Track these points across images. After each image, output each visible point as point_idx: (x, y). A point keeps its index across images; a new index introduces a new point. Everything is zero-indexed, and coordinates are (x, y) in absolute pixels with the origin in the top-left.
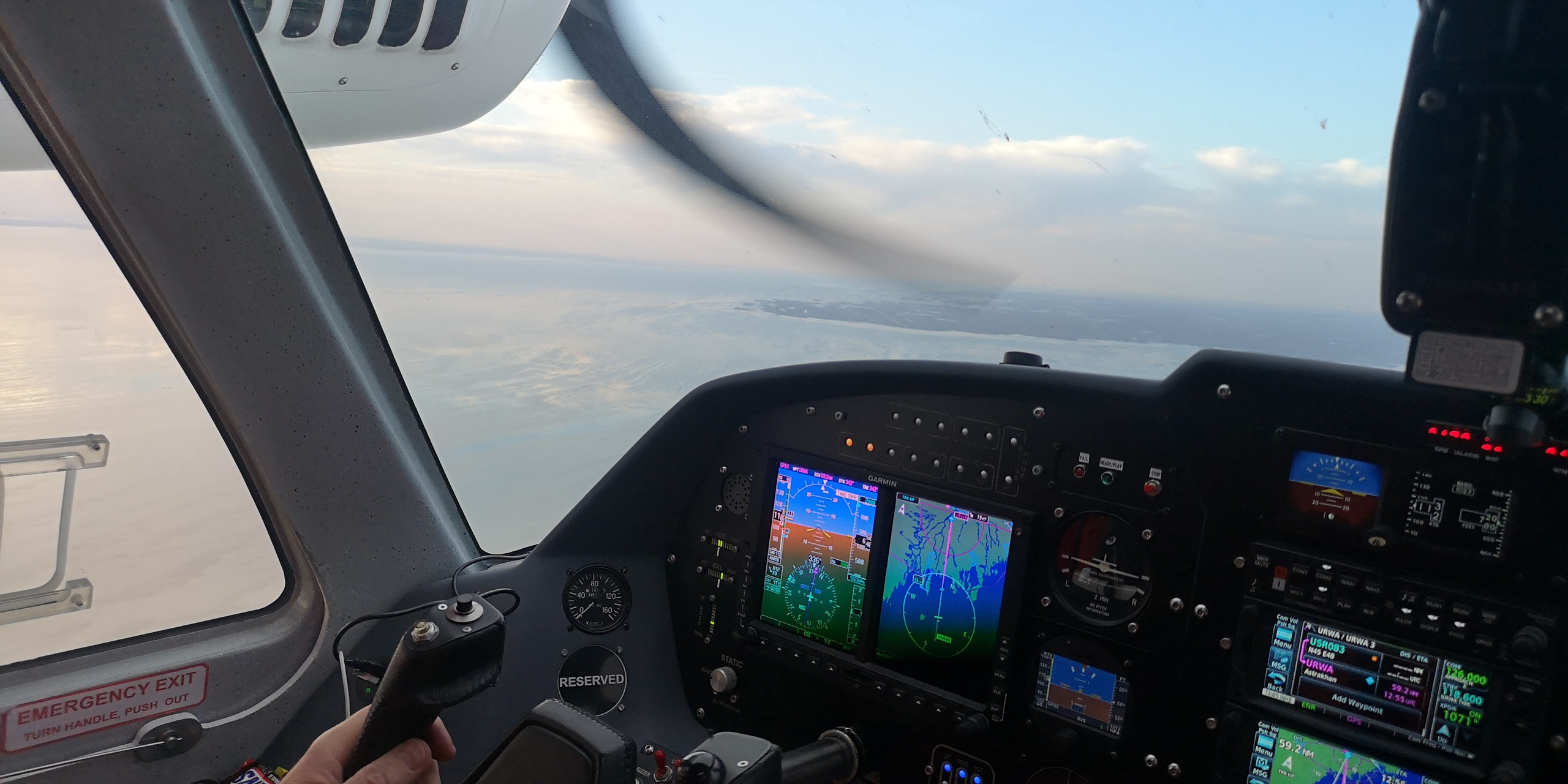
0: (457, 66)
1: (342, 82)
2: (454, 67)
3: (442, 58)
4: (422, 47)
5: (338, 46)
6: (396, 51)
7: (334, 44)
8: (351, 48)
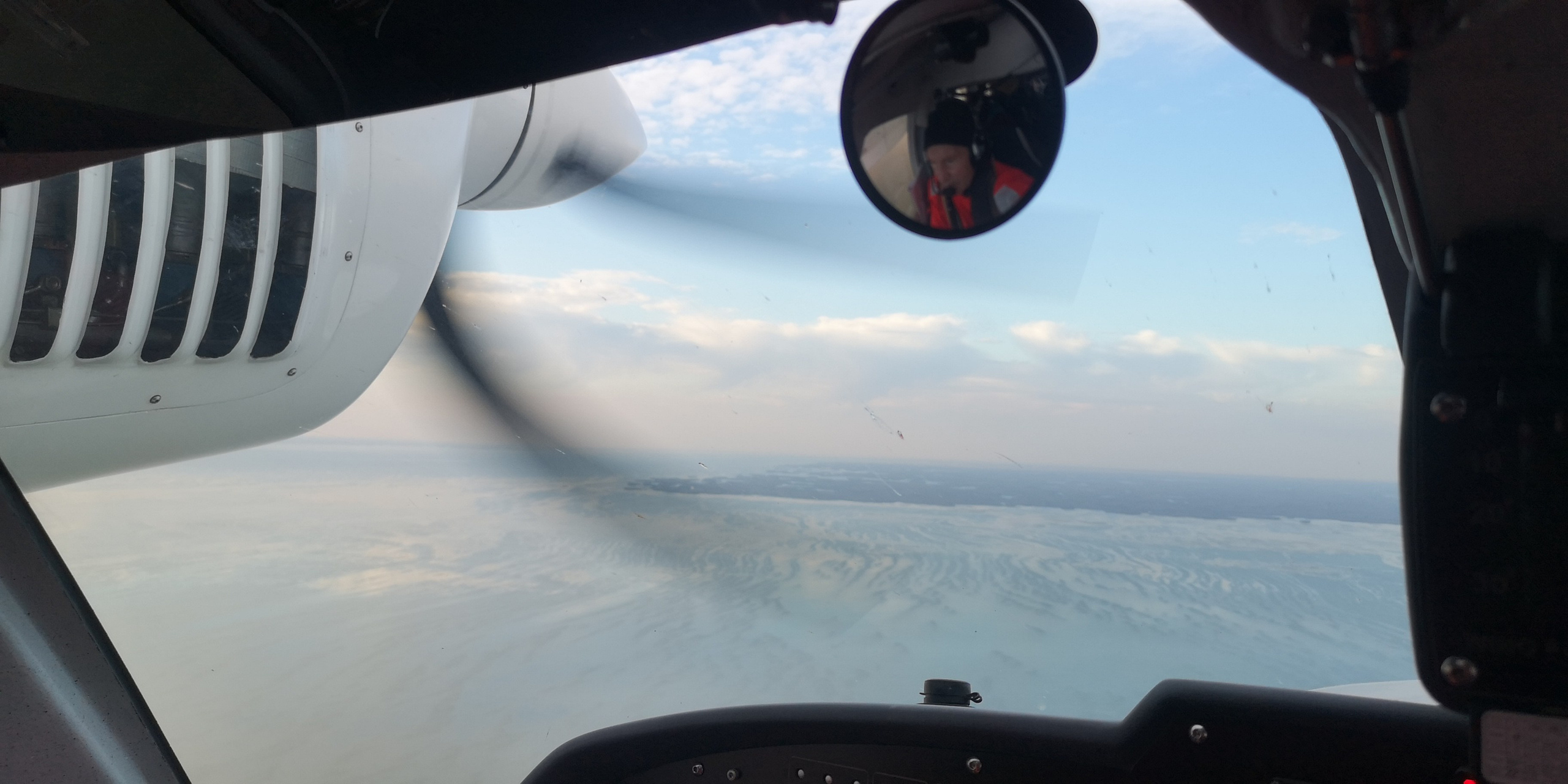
0: (294, 371)
1: (154, 400)
2: (291, 373)
3: (274, 367)
4: (251, 354)
5: (147, 362)
6: (216, 363)
7: (142, 360)
8: (161, 364)
